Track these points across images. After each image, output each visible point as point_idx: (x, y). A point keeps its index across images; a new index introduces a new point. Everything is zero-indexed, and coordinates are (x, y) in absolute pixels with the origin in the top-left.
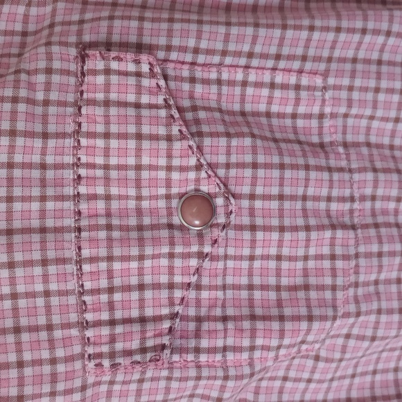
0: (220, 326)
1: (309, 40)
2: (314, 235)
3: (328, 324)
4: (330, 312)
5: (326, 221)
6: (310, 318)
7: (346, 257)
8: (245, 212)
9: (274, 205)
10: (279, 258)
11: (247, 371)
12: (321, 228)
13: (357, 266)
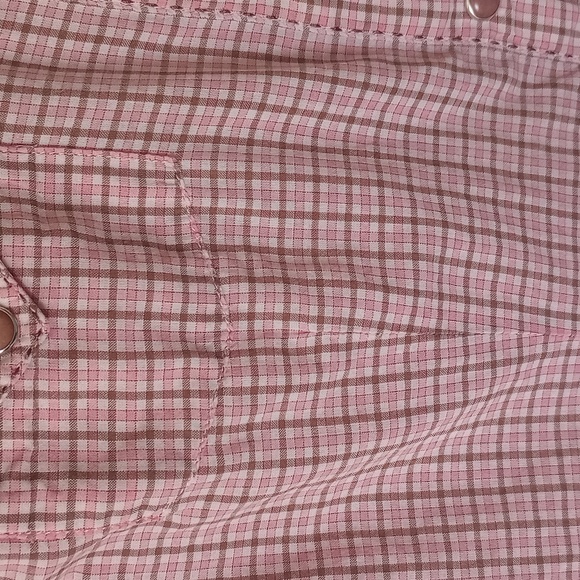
0: (25, 486)
1: (155, 114)
2: (159, 364)
3: (178, 482)
4: (180, 467)
5: (178, 347)
6: (152, 475)
7: (204, 394)
8: (64, 334)
9: (103, 324)
10: (112, 395)
11: (64, 546)
12: (168, 354)
13: (220, 405)
